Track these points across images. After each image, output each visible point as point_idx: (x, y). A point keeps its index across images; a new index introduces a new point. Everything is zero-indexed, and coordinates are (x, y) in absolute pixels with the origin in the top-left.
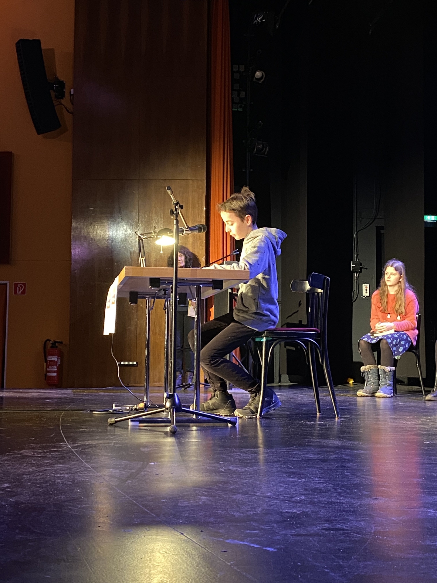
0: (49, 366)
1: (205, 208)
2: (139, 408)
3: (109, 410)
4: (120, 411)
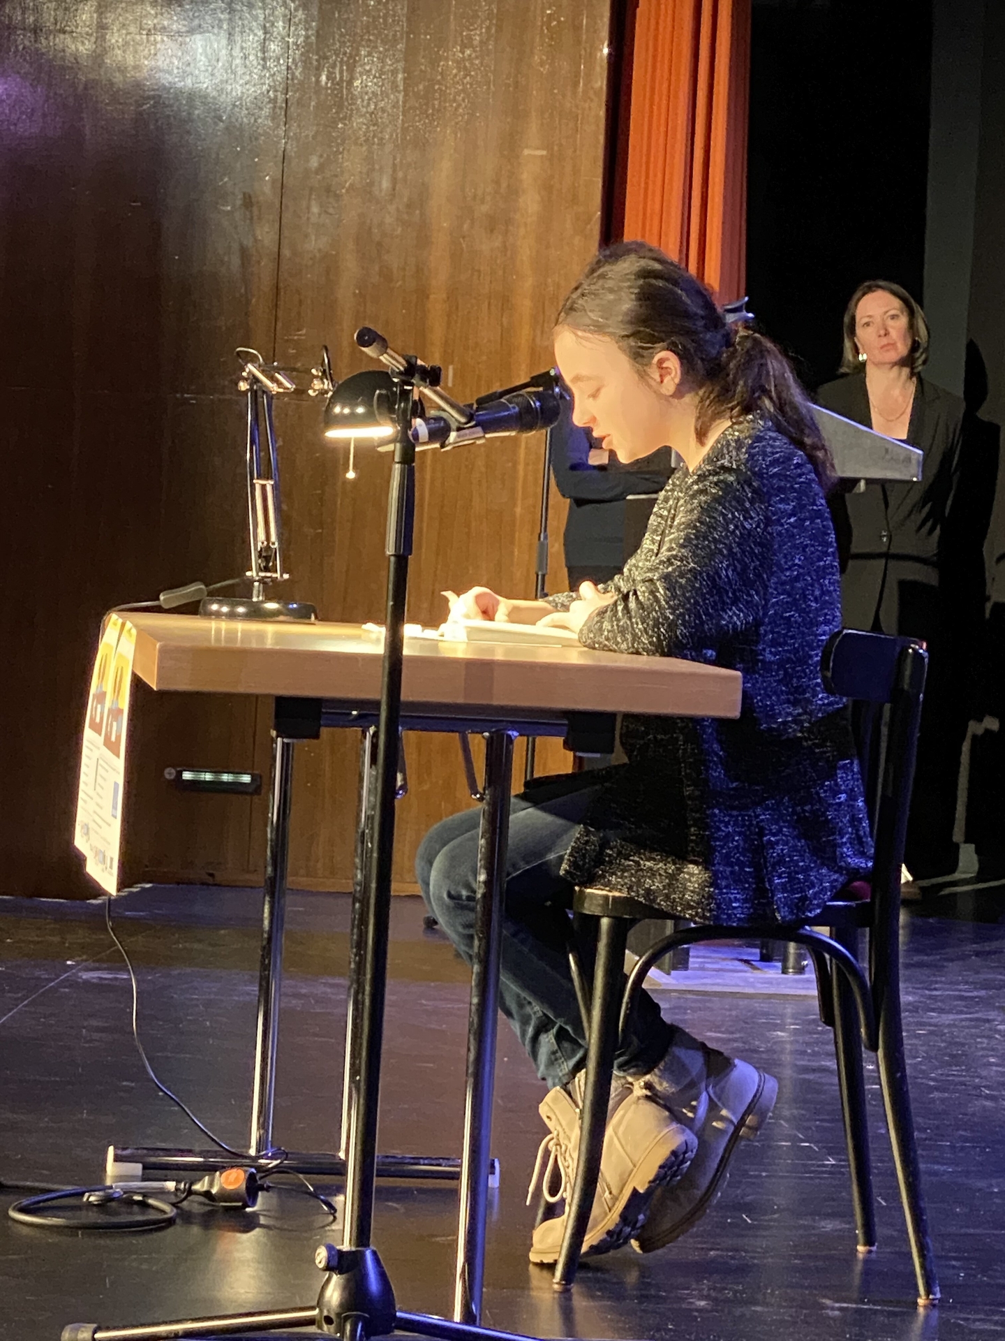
1: (606, 51)
2: (222, 1189)
3: (87, 1194)
4: (138, 1198)
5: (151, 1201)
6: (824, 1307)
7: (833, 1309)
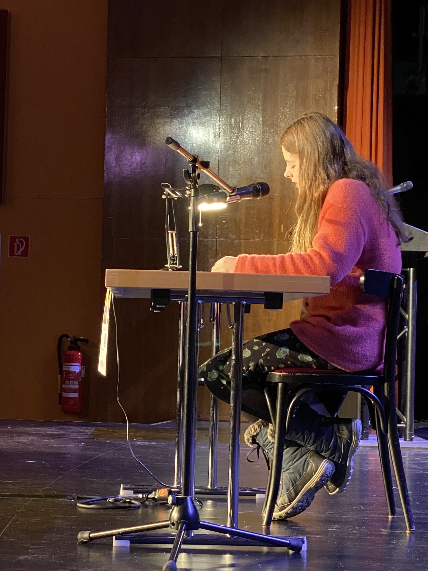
0: (65, 380)
1: (336, 107)
2: (159, 497)
3: (108, 499)
4: (128, 500)
5: (132, 501)
6: (381, 531)
7: (385, 532)
